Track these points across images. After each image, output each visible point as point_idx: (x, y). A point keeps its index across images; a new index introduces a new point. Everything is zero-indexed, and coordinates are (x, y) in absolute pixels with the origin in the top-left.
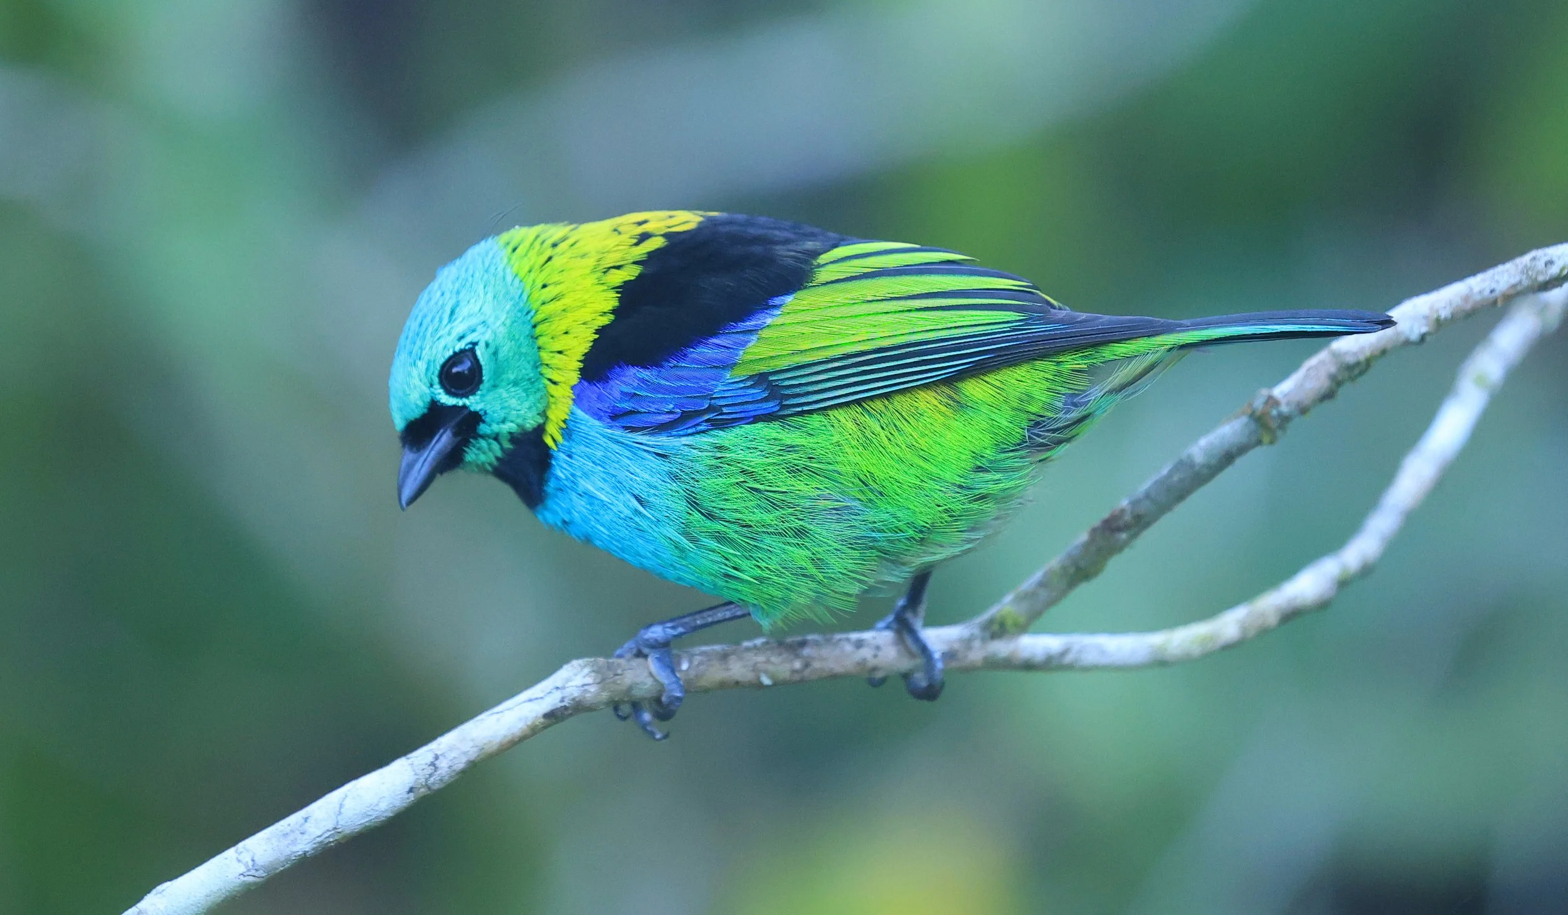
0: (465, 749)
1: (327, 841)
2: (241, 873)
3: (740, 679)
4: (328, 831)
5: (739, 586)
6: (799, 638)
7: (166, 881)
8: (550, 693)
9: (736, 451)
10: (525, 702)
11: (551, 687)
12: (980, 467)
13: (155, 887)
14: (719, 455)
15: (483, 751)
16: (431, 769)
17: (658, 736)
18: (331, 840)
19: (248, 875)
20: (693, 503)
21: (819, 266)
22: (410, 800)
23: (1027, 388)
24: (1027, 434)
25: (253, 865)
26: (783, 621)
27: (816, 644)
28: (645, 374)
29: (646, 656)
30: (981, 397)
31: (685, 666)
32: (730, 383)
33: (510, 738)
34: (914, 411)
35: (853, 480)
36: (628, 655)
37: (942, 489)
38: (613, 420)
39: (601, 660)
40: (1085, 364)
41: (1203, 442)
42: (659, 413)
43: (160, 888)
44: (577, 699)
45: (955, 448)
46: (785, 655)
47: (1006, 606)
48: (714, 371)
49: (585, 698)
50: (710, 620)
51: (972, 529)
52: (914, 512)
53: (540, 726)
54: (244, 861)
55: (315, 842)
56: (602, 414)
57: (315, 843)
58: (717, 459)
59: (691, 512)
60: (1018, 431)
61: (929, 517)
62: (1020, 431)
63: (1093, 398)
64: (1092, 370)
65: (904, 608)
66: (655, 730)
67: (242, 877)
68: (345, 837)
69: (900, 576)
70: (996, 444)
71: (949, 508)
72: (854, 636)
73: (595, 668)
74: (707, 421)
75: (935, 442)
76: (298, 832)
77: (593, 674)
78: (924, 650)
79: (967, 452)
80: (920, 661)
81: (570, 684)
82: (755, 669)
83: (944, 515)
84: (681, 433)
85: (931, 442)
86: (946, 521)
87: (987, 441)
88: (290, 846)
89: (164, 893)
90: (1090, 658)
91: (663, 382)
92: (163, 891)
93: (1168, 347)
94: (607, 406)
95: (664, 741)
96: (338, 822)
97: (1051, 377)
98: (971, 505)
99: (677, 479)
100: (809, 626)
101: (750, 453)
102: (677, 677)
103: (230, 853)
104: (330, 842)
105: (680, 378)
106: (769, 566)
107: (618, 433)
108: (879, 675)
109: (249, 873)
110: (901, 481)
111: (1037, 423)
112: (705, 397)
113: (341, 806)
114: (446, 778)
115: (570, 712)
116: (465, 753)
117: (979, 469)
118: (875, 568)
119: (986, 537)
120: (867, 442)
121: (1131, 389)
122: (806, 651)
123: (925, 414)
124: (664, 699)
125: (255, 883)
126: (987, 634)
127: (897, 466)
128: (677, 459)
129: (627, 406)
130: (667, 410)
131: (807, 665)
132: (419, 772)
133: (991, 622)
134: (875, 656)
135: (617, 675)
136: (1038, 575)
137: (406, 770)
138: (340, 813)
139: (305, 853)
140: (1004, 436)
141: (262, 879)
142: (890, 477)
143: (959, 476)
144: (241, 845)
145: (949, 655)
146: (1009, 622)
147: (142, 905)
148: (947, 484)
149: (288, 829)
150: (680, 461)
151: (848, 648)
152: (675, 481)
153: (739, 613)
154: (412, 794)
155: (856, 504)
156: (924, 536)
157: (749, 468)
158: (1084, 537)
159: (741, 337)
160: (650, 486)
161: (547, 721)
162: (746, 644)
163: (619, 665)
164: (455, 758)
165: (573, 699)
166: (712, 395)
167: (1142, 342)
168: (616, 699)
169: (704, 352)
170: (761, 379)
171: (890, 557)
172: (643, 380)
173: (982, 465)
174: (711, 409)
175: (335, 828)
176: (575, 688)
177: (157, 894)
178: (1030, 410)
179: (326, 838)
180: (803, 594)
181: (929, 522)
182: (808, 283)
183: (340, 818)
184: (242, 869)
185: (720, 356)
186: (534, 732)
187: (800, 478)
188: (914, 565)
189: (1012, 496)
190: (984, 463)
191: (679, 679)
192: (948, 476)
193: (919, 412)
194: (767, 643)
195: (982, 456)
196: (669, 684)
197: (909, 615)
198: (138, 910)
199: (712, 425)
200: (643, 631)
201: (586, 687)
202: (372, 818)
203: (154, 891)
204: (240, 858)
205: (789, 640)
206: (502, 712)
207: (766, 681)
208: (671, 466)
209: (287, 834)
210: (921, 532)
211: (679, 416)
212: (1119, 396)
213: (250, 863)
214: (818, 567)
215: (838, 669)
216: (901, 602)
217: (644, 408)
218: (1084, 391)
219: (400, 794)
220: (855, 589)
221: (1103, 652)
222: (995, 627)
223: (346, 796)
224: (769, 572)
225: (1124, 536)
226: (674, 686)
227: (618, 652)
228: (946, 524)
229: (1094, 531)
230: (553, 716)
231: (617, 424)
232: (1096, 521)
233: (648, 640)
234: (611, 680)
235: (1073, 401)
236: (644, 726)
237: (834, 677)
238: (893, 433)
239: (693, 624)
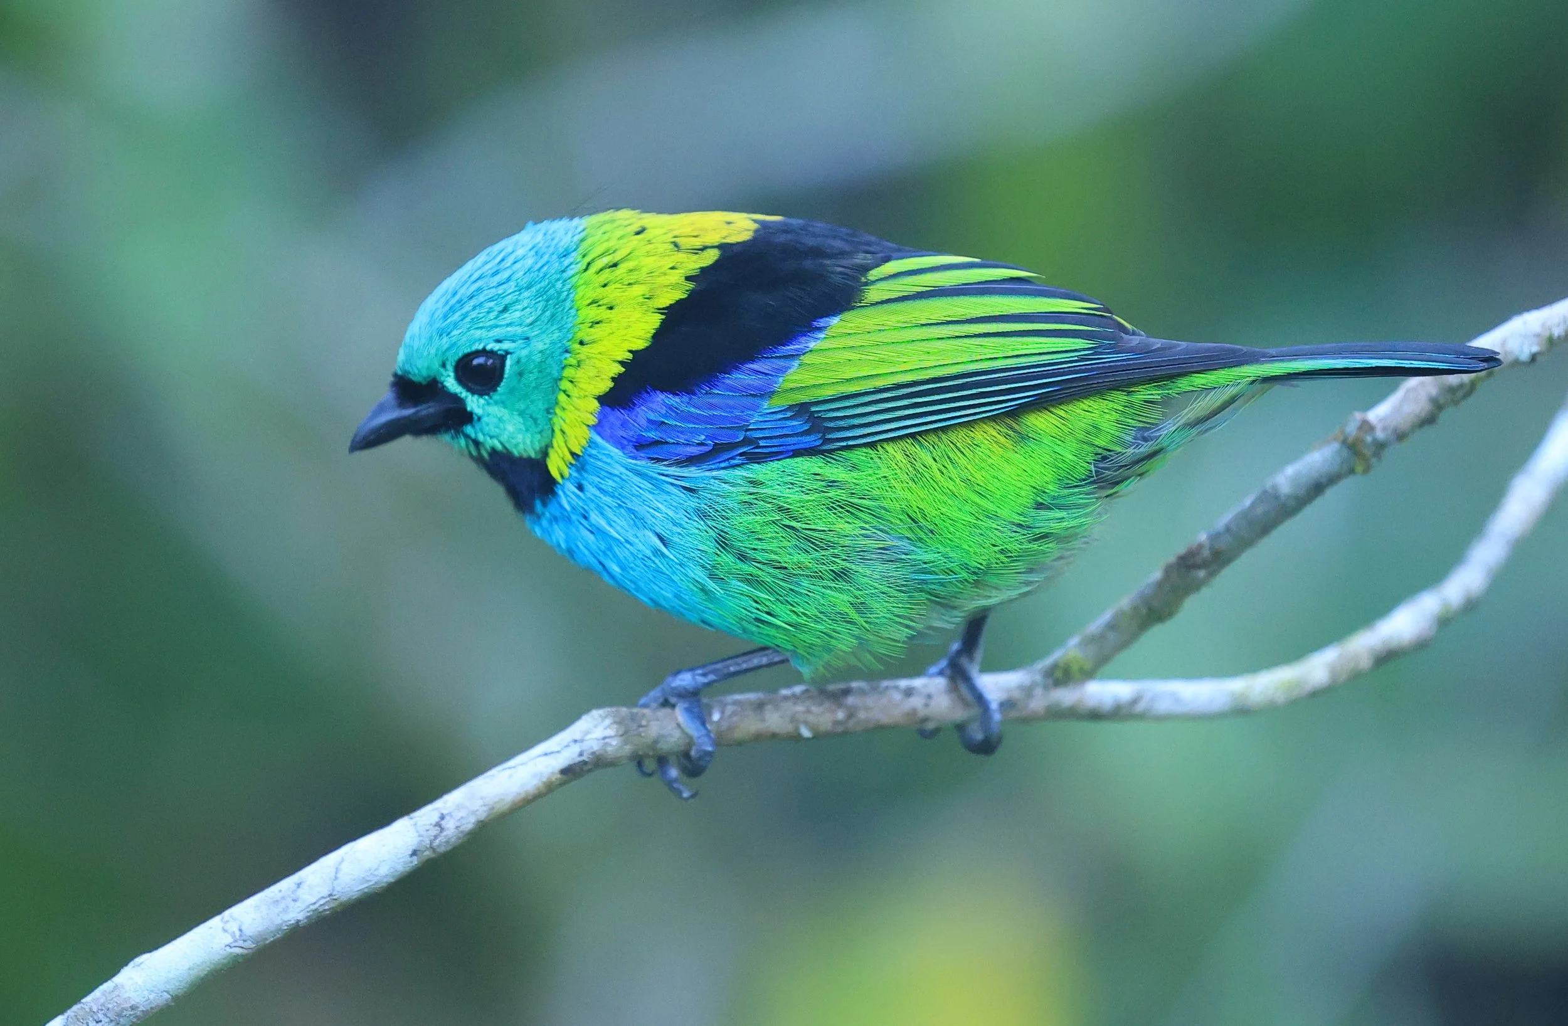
0: (475, 808)
1: (321, 910)
2: (227, 943)
3: (777, 731)
4: (323, 898)
5: (773, 632)
6: (841, 686)
7: (145, 953)
8: (567, 746)
9: (771, 486)
10: (539, 756)
11: (570, 739)
12: (1042, 504)
13: (132, 959)
14: (755, 490)
15: (495, 810)
16: (438, 830)
17: (685, 795)
18: (327, 907)
19: (235, 947)
20: (723, 543)
21: (866, 284)
22: (414, 864)
23: (1094, 419)
24: (1093, 469)
25: (241, 936)
26: (823, 666)
27: (862, 692)
28: (674, 400)
29: (673, 706)
30: (1043, 427)
31: (716, 717)
32: (768, 414)
33: (523, 796)
34: (970, 442)
35: (901, 517)
36: (654, 705)
37: (999, 527)
38: (637, 450)
39: (624, 710)
40: (1159, 394)
41: (1290, 470)
42: (690, 445)
43: (138, 960)
44: (597, 753)
45: (1014, 482)
46: (827, 705)
47: (1071, 650)
48: (750, 399)
49: (606, 752)
50: (744, 666)
51: (1030, 571)
52: (968, 552)
53: (557, 783)
54: (231, 930)
55: (309, 909)
56: (625, 442)
57: (308, 912)
58: (751, 494)
59: (719, 553)
60: (1082, 465)
61: (983, 558)
62: (1085, 465)
63: (1166, 432)
64: (1166, 401)
65: (959, 653)
66: (681, 787)
67: (228, 948)
68: (341, 904)
69: (952, 622)
70: (1060, 479)
71: (1006, 548)
72: (904, 683)
73: (617, 719)
74: (741, 454)
75: (994, 477)
76: (289, 900)
77: (615, 726)
78: (980, 699)
79: (1028, 488)
80: (975, 711)
81: (589, 737)
82: (794, 719)
83: (1002, 557)
84: (713, 467)
85: (988, 477)
86: (1002, 563)
87: (1049, 477)
88: (281, 915)
89: (142, 966)
90: (1164, 706)
91: (693, 410)
92: (141, 963)
93: (1251, 379)
94: (631, 433)
95: (692, 801)
96: (333, 890)
97: (1121, 408)
98: (1031, 546)
99: (704, 516)
100: (852, 672)
101: (789, 488)
102: (706, 729)
103: (215, 922)
104: (325, 910)
105: (712, 406)
106: (806, 612)
107: (642, 464)
108: (930, 726)
109: (236, 944)
110: (954, 518)
111: (1103, 457)
112: (740, 428)
113: (337, 870)
114: (453, 840)
115: (589, 767)
116: (474, 813)
117: (1040, 506)
118: (922, 612)
119: (1048, 579)
120: (917, 477)
121: (1208, 424)
122: (850, 700)
123: (982, 445)
124: (693, 753)
125: (242, 955)
126: (1050, 682)
127: (949, 501)
128: (706, 494)
129: (652, 435)
130: (697, 442)
131: (850, 715)
132: (423, 833)
133: (1055, 667)
134: (927, 705)
135: (640, 726)
136: (1106, 616)
137: (409, 831)
138: (336, 878)
139: (298, 921)
140: (1069, 471)
141: (250, 950)
142: (942, 514)
143: (1018, 514)
144: (227, 913)
145: (1007, 705)
146: (1075, 668)
147: (118, 979)
148: (1005, 523)
149: (280, 895)
150: (709, 496)
151: (897, 696)
152: (702, 519)
153: (776, 659)
154: (415, 858)
155: (905, 543)
156: (979, 577)
157: (785, 505)
158: (1157, 575)
159: (781, 363)
160: (675, 524)
161: (564, 777)
162: (785, 692)
163: (644, 716)
164: (462, 818)
165: (593, 753)
166: (749, 425)
167: (1223, 372)
168: (640, 753)
169: (740, 378)
170: (802, 409)
171: (942, 602)
172: (670, 407)
173: (1041, 501)
174: (746, 441)
175: (330, 895)
176: (596, 741)
177: (134, 967)
178: (1097, 443)
179: (321, 905)
180: (845, 642)
181: (984, 563)
182: (856, 302)
183: (336, 882)
184: (229, 940)
185: (756, 383)
186: (549, 789)
187: (841, 515)
188: (966, 609)
189: (1076, 534)
190: (1047, 500)
191: (709, 731)
192: (1005, 513)
193: (975, 443)
194: (807, 691)
195: (1044, 492)
196: (699, 738)
197: (964, 661)
198: (114, 985)
199: (748, 459)
200: (670, 679)
201: (607, 740)
202: (371, 883)
203: (131, 964)
204: (225, 928)
205: (831, 687)
206: (514, 767)
207: (806, 733)
208: (700, 502)
209: (277, 901)
210: (975, 573)
211: (711, 448)
212: (1194, 431)
213: (238, 933)
214: (859, 612)
215: (885, 720)
216: (956, 646)
217: (672, 439)
218: (1157, 425)
219: (403, 858)
220: (903, 634)
221: (1177, 699)
222: (1059, 674)
223: (343, 860)
224: (805, 618)
225: (1202, 574)
226: (706, 739)
227: (643, 701)
228: (1001, 565)
229: (1169, 570)
230: (570, 772)
231: (642, 455)
232: (1172, 559)
233: (675, 688)
234: (635, 732)
235: (1144, 434)
236: (670, 783)
237: (881, 728)
238: (946, 465)
239: (725, 671)
